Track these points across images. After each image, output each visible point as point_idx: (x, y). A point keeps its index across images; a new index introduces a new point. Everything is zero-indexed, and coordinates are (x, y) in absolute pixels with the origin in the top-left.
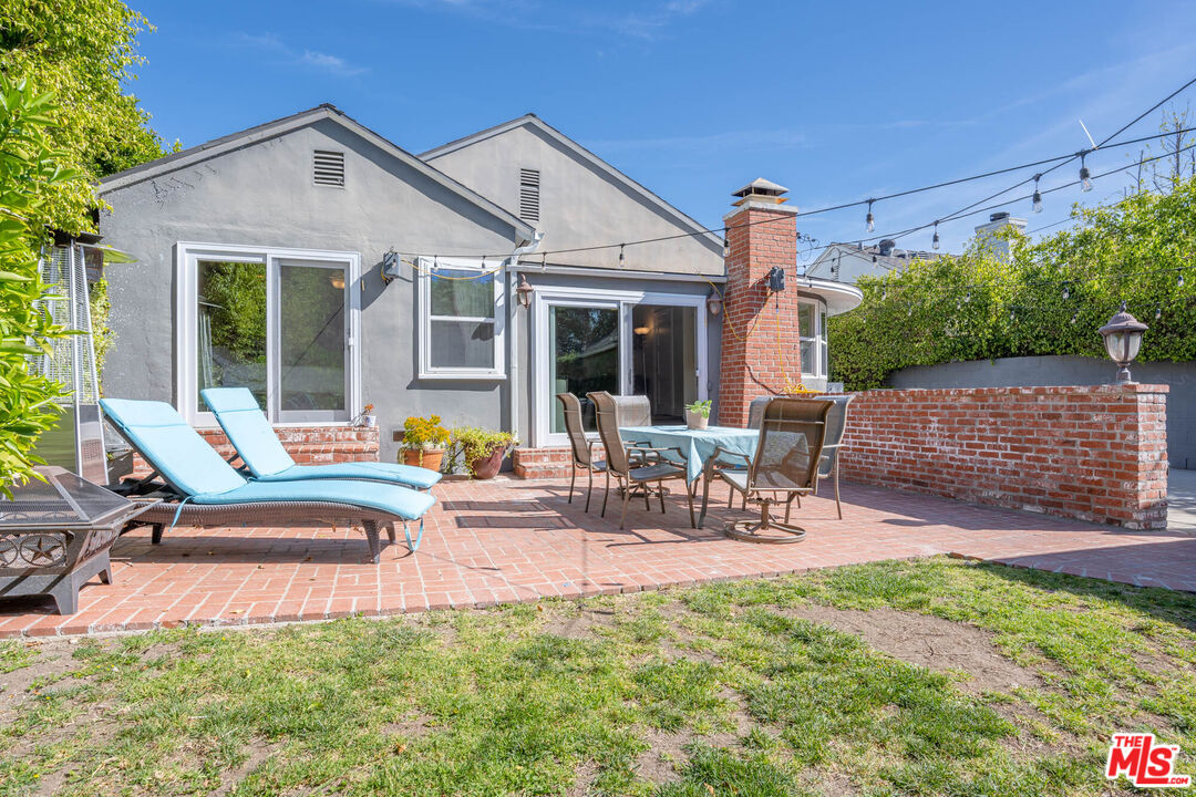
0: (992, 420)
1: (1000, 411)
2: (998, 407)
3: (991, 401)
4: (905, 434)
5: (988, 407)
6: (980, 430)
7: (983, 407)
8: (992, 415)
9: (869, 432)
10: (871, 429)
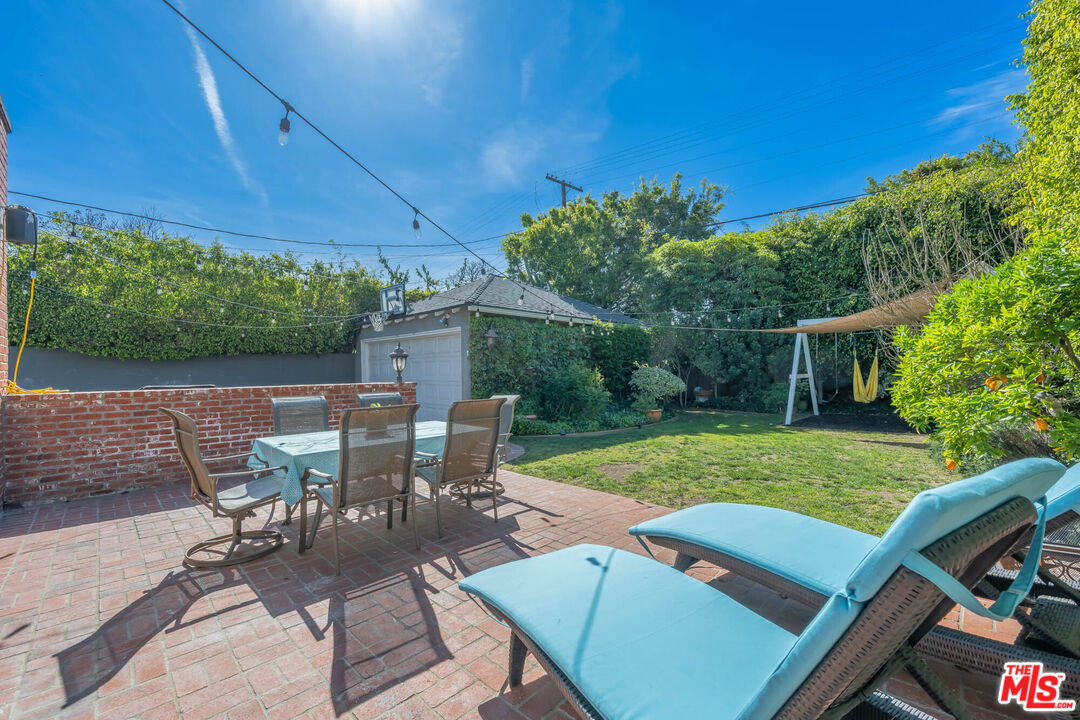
0: (344, 405)
1: (350, 399)
2: (348, 396)
3: (343, 393)
4: (265, 424)
5: (342, 397)
6: (335, 413)
7: (337, 397)
8: (344, 402)
9: (216, 428)
10: (219, 425)
